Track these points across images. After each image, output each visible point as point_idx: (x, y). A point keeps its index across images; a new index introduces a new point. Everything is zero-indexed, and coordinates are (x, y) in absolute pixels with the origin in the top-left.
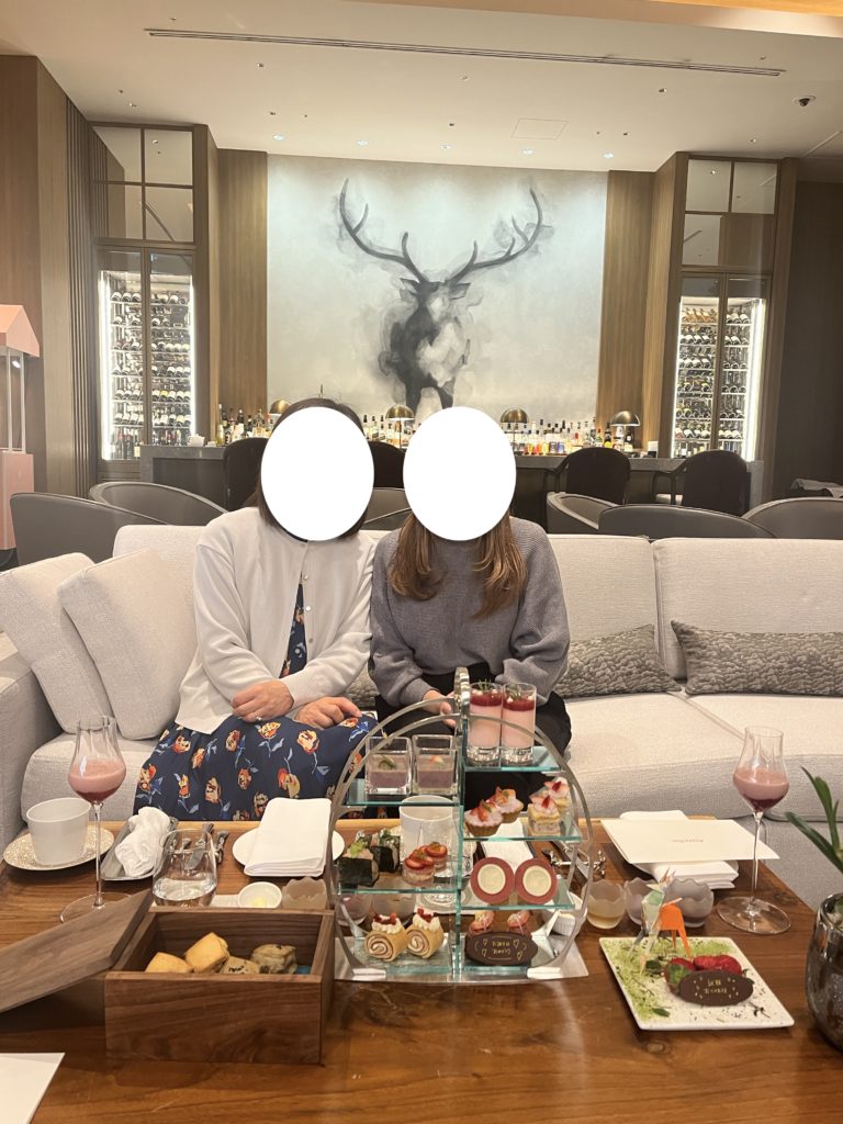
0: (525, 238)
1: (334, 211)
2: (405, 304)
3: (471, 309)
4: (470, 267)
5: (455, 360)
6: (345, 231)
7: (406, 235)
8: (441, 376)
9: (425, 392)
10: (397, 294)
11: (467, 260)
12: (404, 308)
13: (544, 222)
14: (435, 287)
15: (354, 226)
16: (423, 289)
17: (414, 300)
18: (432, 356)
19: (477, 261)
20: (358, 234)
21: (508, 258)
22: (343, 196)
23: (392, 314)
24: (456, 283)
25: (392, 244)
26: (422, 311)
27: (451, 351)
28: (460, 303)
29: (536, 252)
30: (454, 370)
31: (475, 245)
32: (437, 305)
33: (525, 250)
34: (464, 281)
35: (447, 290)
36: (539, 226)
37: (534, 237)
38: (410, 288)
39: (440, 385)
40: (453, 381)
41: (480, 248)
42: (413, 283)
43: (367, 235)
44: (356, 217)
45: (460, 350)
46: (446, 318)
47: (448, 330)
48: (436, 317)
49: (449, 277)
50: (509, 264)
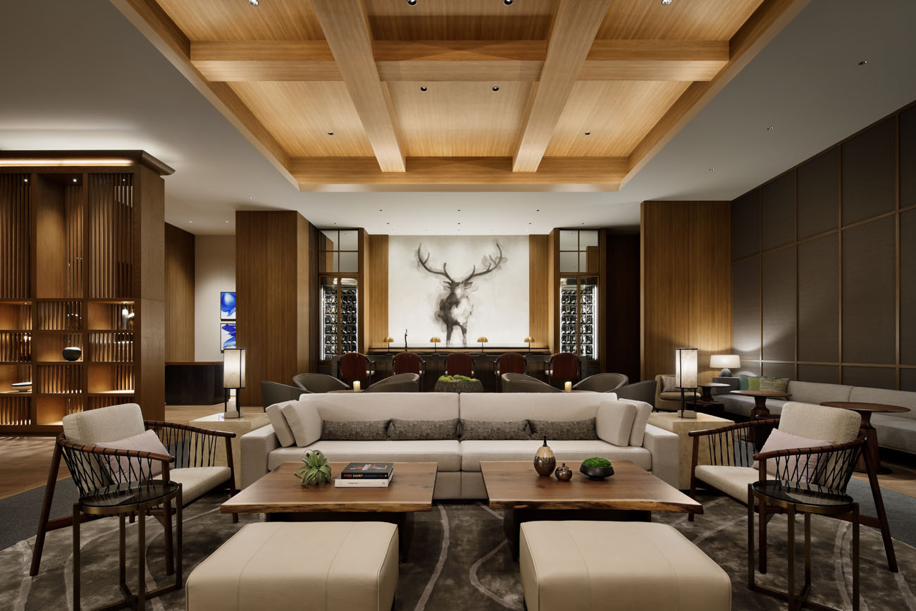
0: (495, 263)
1: (415, 256)
2: (445, 292)
3: (473, 293)
4: (472, 276)
5: (468, 313)
6: (420, 263)
7: (445, 264)
8: (461, 320)
9: (455, 327)
10: (442, 288)
11: (471, 273)
12: (445, 293)
13: (503, 256)
14: (458, 284)
15: (424, 261)
16: (453, 285)
17: (449, 289)
18: (457, 313)
19: (475, 273)
20: (426, 265)
21: (488, 271)
22: (419, 250)
23: (440, 295)
24: (467, 282)
25: (440, 268)
26: (452, 294)
27: (465, 310)
28: (469, 291)
29: (500, 268)
30: (467, 318)
31: (474, 267)
32: (459, 292)
33: (495, 268)
34: (470, 281)
35: (463, 285)
36: (501, 258)
37: (499, 263)
38: (448, 285)
39: (461, 324)
40: (466, 322)
41: (476, 268)
42: (448, 283)
43: (429, 265)
44: (425, 257)
45: (469, 309)
46: (463, 296)
47: (464, 303)
48: (458, 296)
49: (463, 280)
50: (489, 274)
